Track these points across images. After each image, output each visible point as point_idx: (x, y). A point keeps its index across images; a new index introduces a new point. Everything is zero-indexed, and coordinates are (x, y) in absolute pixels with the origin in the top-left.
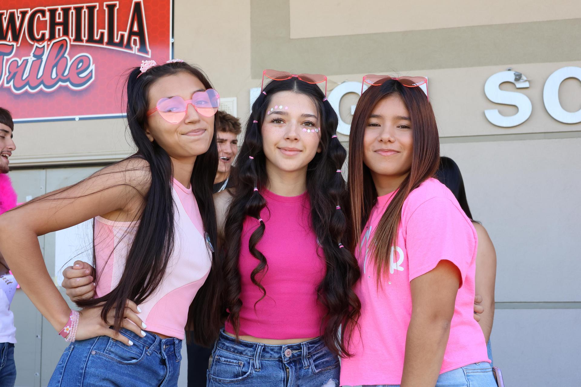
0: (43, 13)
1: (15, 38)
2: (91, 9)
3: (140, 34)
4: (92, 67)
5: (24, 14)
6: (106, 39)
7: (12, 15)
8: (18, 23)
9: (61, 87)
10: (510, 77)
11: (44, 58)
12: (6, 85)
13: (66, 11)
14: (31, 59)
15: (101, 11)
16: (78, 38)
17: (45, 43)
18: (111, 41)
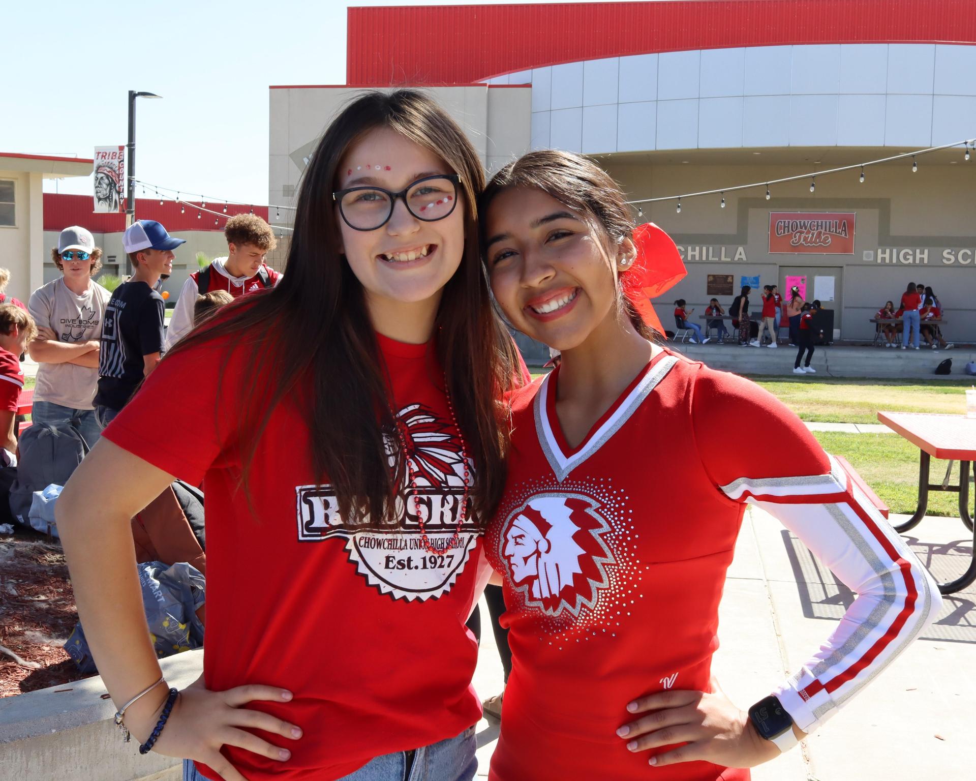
0: (815, 222)
1: (806, 229)
2: (830, 222)
3: (845, 230)
4: (830, 239)
5: (808, 222)
6: (834, 231)
7: (804, 222)
8: (806, 224)
9: (820, 245)
10: (949, 251)
11: (815, 236)
13: (822, 222)
14: (810, 236)
15: (833, 223)
16: (826, 230)
17: (815, 231)
18: (836, 232)
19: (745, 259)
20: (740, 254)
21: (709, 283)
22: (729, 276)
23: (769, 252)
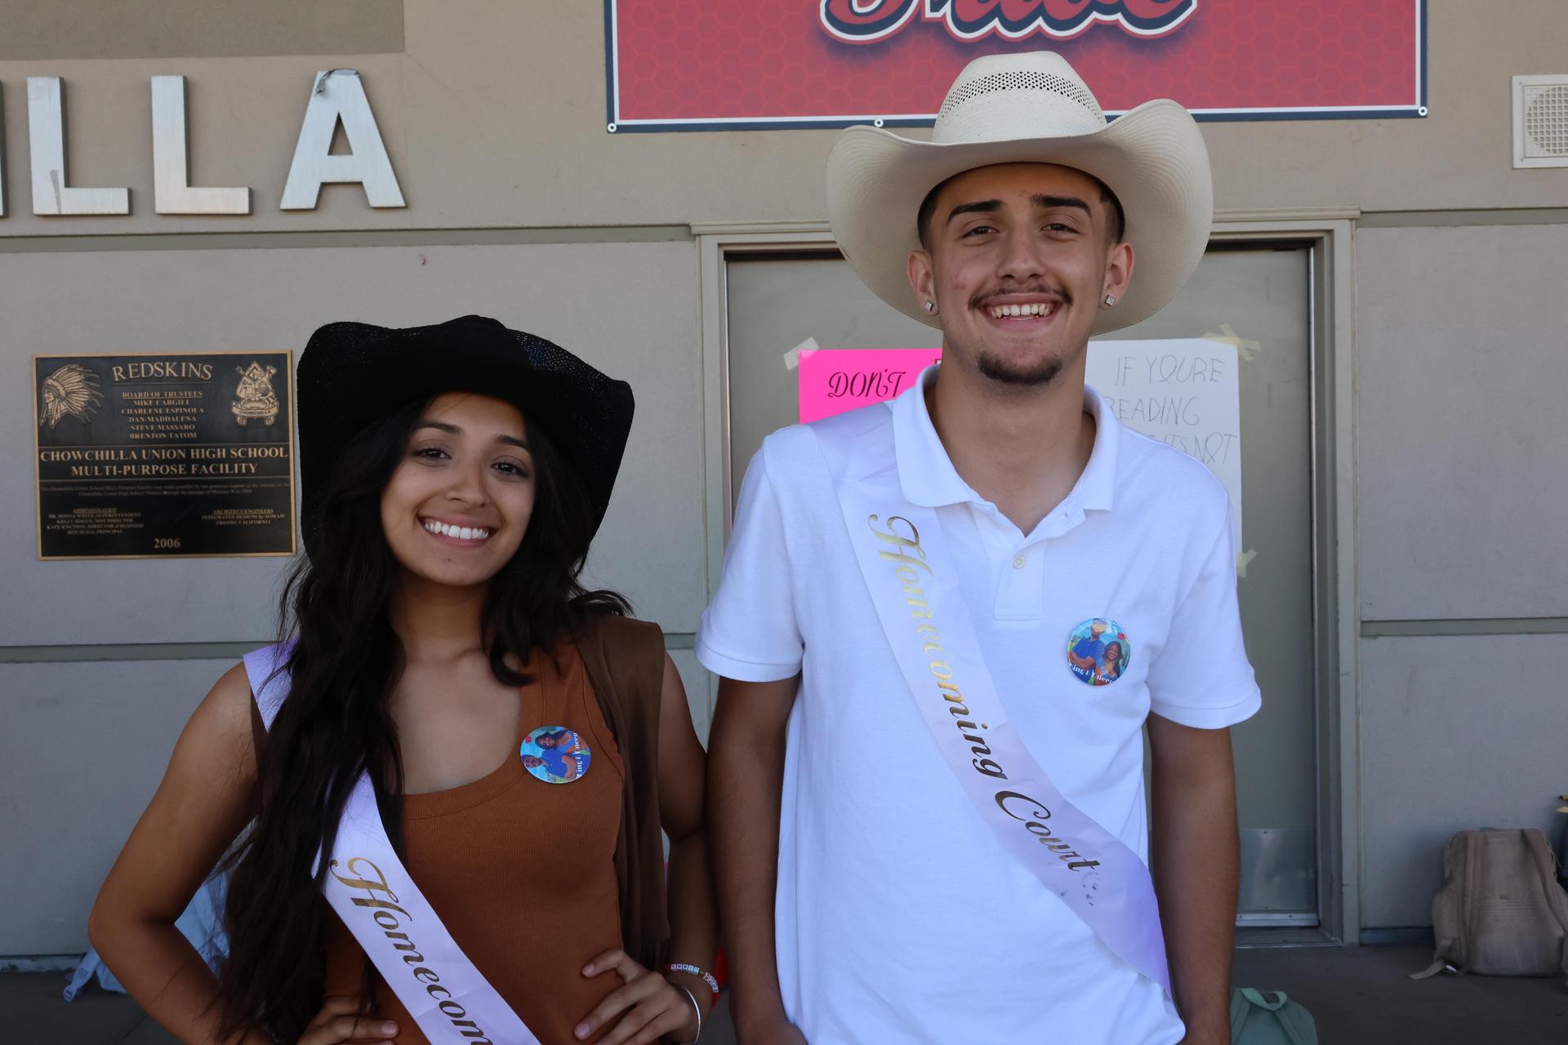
9: (1097, 25)
12: (929, 14)
19: (383, 190)
20: (339, 140)
21: (48, 437)
22: (245, 360)
23: (618, 121)
